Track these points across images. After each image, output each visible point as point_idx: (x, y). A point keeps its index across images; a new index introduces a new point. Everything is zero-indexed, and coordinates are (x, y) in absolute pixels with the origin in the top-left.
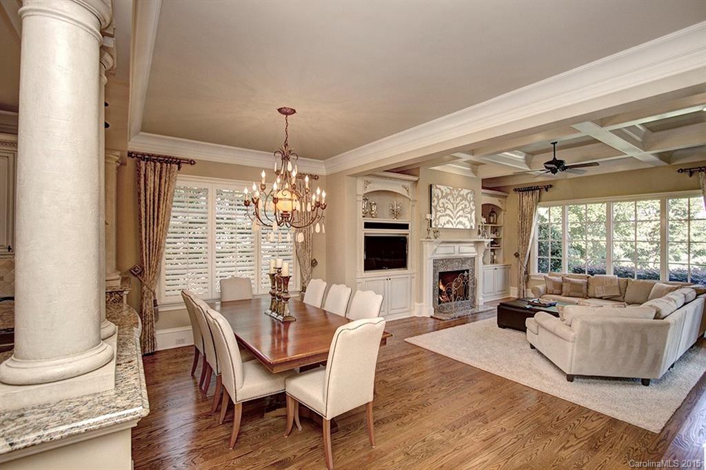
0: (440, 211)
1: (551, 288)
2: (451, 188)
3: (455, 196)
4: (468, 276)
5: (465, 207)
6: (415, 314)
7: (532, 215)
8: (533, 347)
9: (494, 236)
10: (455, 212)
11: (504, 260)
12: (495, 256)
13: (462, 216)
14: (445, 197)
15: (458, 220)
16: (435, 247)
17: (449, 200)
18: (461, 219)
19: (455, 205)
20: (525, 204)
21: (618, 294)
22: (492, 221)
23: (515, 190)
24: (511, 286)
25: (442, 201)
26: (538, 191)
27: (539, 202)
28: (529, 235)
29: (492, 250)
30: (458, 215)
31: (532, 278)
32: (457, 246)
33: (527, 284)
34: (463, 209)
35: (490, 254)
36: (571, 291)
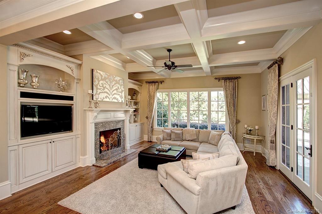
0: (100, 89)
1: (166, 136)
2: (109, 74)
3: (111, 81)
4: (120, 133)
5: (118, 89)
6: (80, 165)
7: (154, 96)
8: (162, 186)
9: (135, 107)
10: (111, 91)
11: (141, 120)
12: (136, 119)
13: (116, 94)
14: (104, 79)
15: (113, 96)
16: (95, 114)
17: (107, 82)
18: (115, 96)
19: (111, 86)
20: (151, 90)
21: (196, 138)
22: (134, 98)
23: (146, 82)
24: (144, 134)
25: (101, 82)
26: (157, 83)
27: (158, 89)
28: (153, 107)
29: (134, 115)
30: (113, 93)
31: (155, 130)
32: (112, 113)
33: (152, 133)
34: (116, 89)
35: (133, 117)
36: (175, 138)
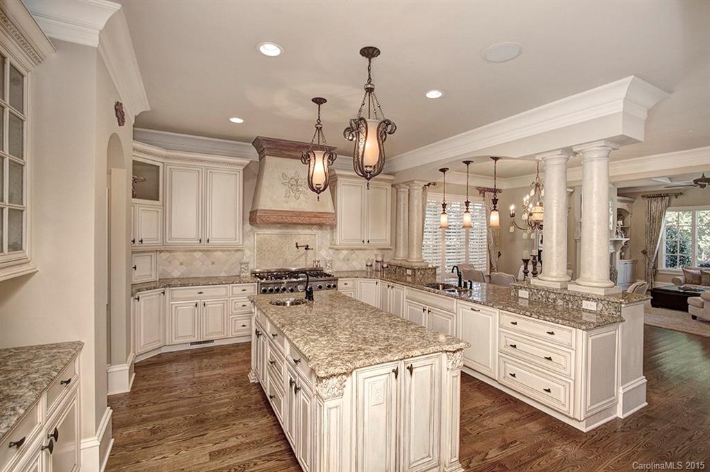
1: (689, 279)
7: (661, 219)
8: (694, 318)
11: (630, 256)
12: (623, 253)
20: (653, 209)
23: (643, 196)
26: (668, 198)
27: (668, 206)
31: (660, 272)
33: (655, 278)
